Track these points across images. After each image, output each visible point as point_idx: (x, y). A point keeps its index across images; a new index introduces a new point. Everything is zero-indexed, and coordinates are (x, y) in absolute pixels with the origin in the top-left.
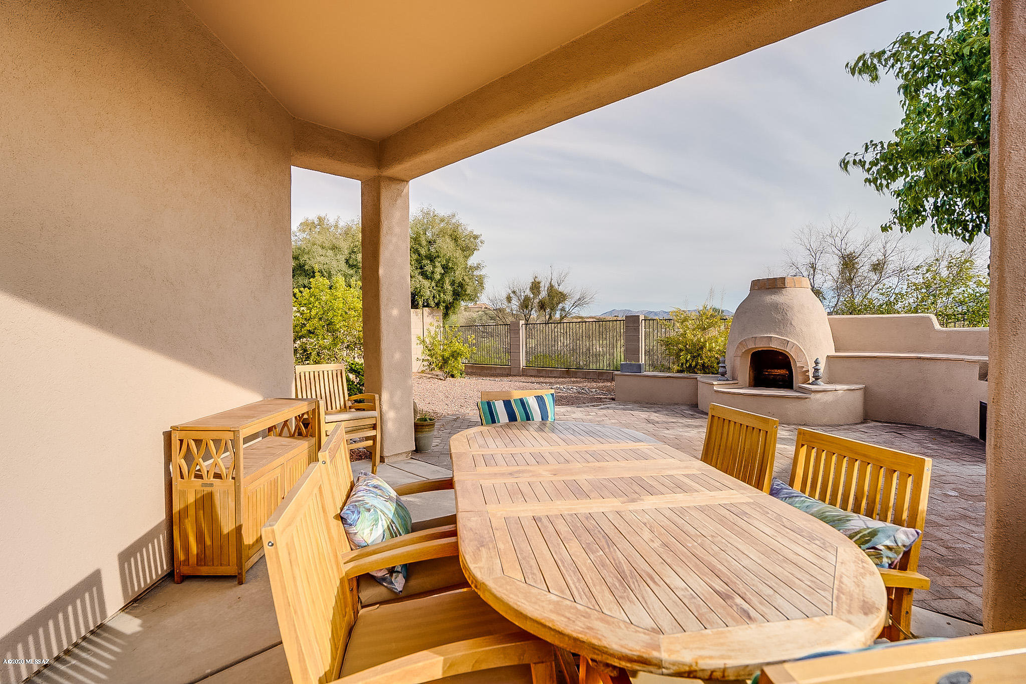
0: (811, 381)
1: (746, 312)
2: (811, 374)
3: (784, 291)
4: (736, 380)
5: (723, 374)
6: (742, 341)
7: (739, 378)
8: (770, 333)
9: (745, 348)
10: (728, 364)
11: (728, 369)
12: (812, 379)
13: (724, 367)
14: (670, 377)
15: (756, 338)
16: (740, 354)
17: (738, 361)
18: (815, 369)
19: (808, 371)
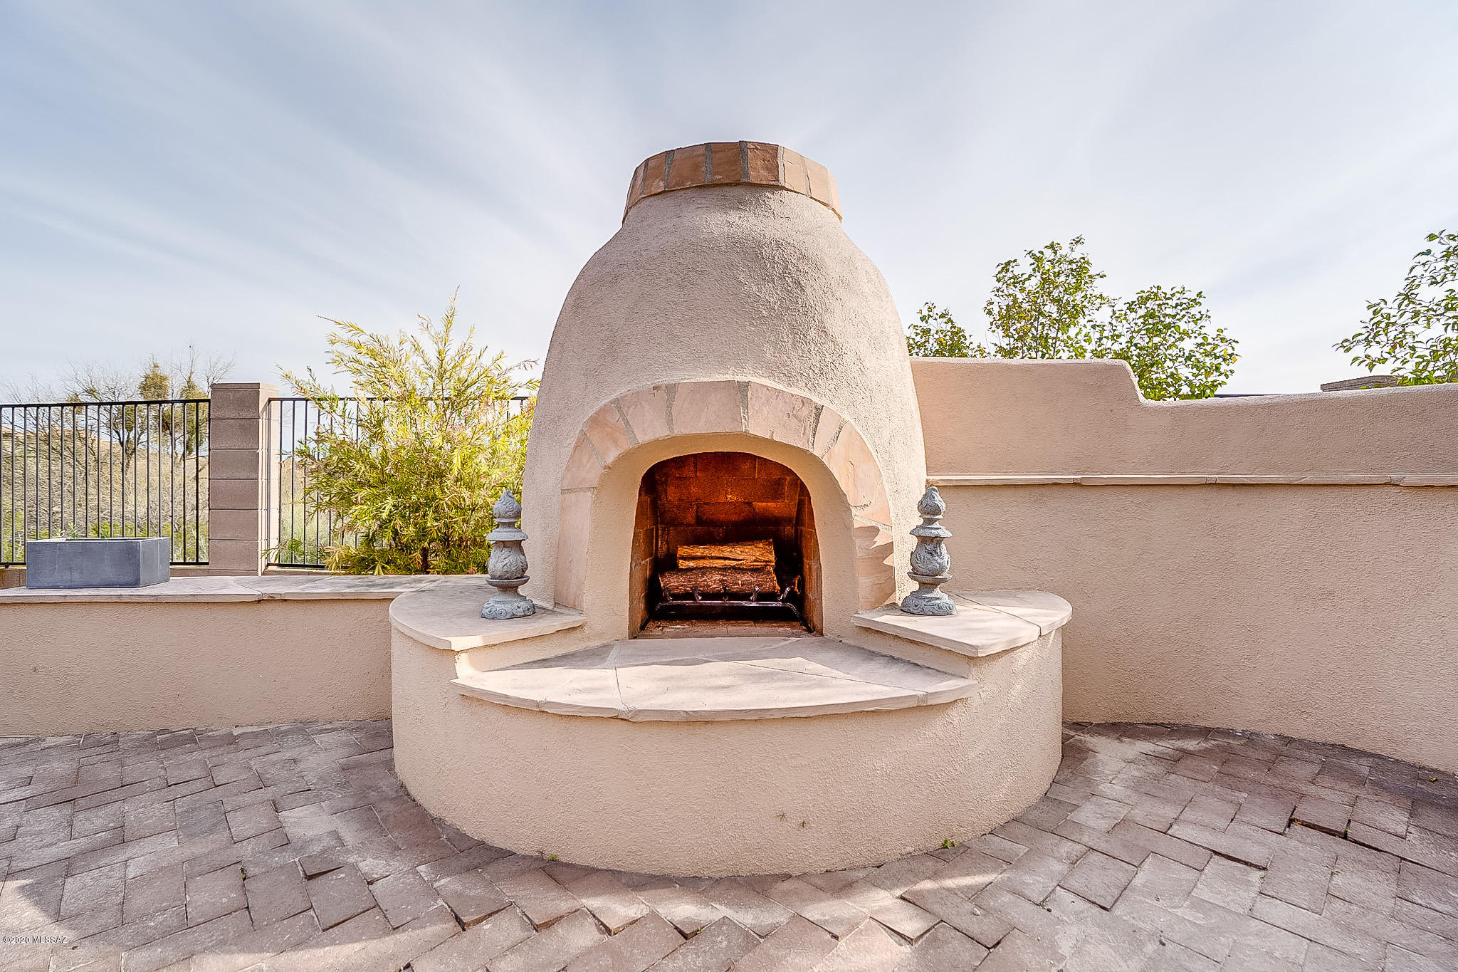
0: (899, 597)
1: (616, 277)
2: (900, 562)
3: (773, 199)
4: (574, 607)
5: (509, 584)
6: (604, 410)
7: (587, 600)
8: (740, 366)
9: (615, 442)
10: (533, 530)
11: (534, 552)
12: (906, 587)
13: (517, 545)
14: (271, 600)
15: (671, 389)
16: (592, 472)
17: (583, 513)
18: (923, 540)
19: (888, 549)
